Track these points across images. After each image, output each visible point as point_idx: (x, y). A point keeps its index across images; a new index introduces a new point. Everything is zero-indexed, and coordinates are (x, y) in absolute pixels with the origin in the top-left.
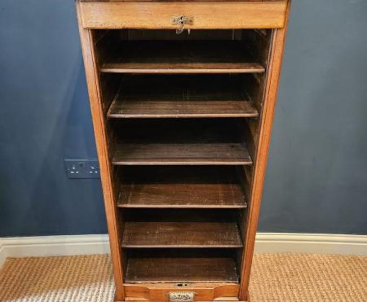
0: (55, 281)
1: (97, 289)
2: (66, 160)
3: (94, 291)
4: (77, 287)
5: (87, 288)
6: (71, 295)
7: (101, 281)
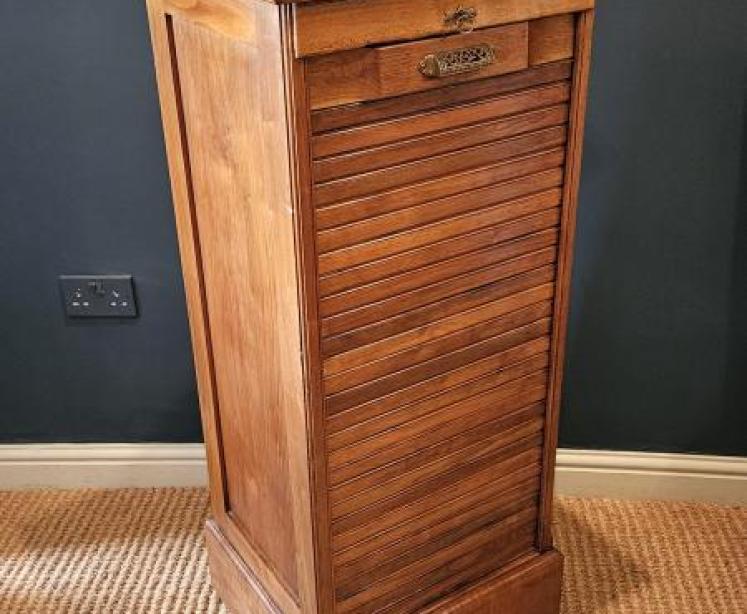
0: (38, 533)
1: (124, 548)
2: (63, 277)
3: (116, 553)
4: (84, 545)
5: (102, 548)
6: (70, 559)
7: (134, 536)
